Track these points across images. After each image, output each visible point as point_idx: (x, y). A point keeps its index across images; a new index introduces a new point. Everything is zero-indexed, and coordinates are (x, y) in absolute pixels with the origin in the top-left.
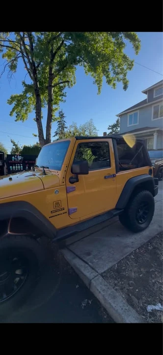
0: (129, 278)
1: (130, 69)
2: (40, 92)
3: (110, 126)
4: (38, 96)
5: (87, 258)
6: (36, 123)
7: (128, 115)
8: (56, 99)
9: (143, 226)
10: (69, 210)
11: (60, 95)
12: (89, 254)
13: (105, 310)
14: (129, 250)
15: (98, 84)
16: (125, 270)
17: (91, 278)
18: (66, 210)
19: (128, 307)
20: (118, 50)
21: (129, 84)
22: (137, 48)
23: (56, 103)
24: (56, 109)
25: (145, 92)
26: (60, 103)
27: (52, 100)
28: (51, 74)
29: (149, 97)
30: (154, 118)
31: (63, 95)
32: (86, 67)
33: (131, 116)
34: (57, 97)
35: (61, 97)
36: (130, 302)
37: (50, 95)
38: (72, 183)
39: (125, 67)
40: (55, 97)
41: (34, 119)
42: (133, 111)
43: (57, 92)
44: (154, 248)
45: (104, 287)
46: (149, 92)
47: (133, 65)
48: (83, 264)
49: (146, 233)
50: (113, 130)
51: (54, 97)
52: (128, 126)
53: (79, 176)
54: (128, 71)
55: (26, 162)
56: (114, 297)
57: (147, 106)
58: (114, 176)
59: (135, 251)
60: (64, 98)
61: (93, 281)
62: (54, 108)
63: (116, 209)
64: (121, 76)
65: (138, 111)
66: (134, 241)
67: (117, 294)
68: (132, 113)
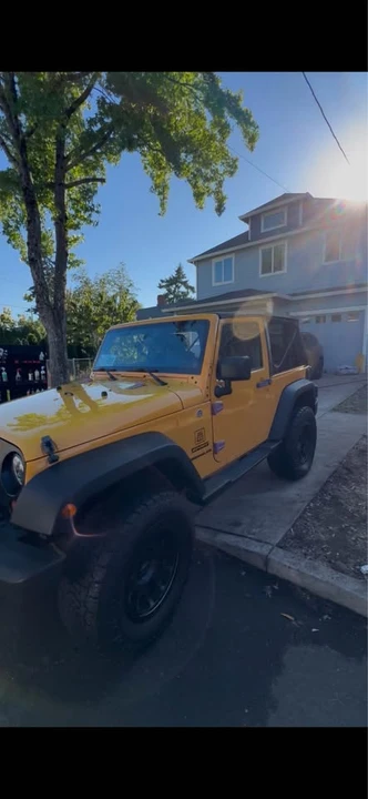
0: (319, 542)
1: (232, 173)
2: (37, 196)
3: (162, 281)
4: (31, 205)
5: (238, 530)
6: (28, 268)
7: (214, 261)
8: (75, 217)
9: (305, 467)
10: (215, 445)
11: (86, 210)
12: (237, 524)
13: (304, 589)
14: (300, 506)
15: (160, 194)
16: (307, 533)
17: (266, 553)
18: (210, 446)
19: (339, 575)
20: (219, 137)
21: (227, 203)
22: (252, 140)
23: (77, 227)
24: (76, 240)
25: (245, 219)
26: (84, 225)
27: (66, 218)
28: (61, 158)
29: (251, 228)
30: (263, 273)
31: (92, 210)
32: (145, 156)
33: (218, 265)
34: (77, 211)
35: (87, 214)
36: (336, 569)
37: (60, 205)
38: (218, 395)
39: (221, 169)
40: (73, 212)
41: (24, 259)
42: (224, 254)
43: (78, 202)
44: (333, 497)
45: (294, 561)
46: (252, 219)
47: (236, 167)
48: (240, 539)
49: (310, 479)
50: (169, 290)
51: (70, 211)
52: (214, 284)
53: (233, 383)
54: (226, 177)
55: (17, 362)
56: (315, 568)
57: (249, 247)
58: (269, 382)
59: (309, 505)
60: (94, 217)
61: (271, 557)
62: (69, 236)
63: (270, 440)
64: (213, 185)
65: (233, 256)
66: (298, 493)
67: (316, 564)
68: (222, 259)
